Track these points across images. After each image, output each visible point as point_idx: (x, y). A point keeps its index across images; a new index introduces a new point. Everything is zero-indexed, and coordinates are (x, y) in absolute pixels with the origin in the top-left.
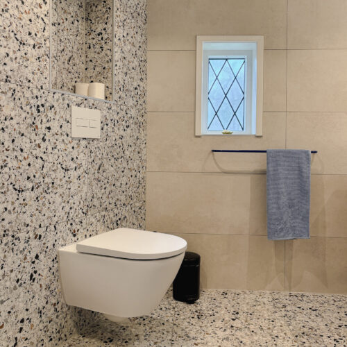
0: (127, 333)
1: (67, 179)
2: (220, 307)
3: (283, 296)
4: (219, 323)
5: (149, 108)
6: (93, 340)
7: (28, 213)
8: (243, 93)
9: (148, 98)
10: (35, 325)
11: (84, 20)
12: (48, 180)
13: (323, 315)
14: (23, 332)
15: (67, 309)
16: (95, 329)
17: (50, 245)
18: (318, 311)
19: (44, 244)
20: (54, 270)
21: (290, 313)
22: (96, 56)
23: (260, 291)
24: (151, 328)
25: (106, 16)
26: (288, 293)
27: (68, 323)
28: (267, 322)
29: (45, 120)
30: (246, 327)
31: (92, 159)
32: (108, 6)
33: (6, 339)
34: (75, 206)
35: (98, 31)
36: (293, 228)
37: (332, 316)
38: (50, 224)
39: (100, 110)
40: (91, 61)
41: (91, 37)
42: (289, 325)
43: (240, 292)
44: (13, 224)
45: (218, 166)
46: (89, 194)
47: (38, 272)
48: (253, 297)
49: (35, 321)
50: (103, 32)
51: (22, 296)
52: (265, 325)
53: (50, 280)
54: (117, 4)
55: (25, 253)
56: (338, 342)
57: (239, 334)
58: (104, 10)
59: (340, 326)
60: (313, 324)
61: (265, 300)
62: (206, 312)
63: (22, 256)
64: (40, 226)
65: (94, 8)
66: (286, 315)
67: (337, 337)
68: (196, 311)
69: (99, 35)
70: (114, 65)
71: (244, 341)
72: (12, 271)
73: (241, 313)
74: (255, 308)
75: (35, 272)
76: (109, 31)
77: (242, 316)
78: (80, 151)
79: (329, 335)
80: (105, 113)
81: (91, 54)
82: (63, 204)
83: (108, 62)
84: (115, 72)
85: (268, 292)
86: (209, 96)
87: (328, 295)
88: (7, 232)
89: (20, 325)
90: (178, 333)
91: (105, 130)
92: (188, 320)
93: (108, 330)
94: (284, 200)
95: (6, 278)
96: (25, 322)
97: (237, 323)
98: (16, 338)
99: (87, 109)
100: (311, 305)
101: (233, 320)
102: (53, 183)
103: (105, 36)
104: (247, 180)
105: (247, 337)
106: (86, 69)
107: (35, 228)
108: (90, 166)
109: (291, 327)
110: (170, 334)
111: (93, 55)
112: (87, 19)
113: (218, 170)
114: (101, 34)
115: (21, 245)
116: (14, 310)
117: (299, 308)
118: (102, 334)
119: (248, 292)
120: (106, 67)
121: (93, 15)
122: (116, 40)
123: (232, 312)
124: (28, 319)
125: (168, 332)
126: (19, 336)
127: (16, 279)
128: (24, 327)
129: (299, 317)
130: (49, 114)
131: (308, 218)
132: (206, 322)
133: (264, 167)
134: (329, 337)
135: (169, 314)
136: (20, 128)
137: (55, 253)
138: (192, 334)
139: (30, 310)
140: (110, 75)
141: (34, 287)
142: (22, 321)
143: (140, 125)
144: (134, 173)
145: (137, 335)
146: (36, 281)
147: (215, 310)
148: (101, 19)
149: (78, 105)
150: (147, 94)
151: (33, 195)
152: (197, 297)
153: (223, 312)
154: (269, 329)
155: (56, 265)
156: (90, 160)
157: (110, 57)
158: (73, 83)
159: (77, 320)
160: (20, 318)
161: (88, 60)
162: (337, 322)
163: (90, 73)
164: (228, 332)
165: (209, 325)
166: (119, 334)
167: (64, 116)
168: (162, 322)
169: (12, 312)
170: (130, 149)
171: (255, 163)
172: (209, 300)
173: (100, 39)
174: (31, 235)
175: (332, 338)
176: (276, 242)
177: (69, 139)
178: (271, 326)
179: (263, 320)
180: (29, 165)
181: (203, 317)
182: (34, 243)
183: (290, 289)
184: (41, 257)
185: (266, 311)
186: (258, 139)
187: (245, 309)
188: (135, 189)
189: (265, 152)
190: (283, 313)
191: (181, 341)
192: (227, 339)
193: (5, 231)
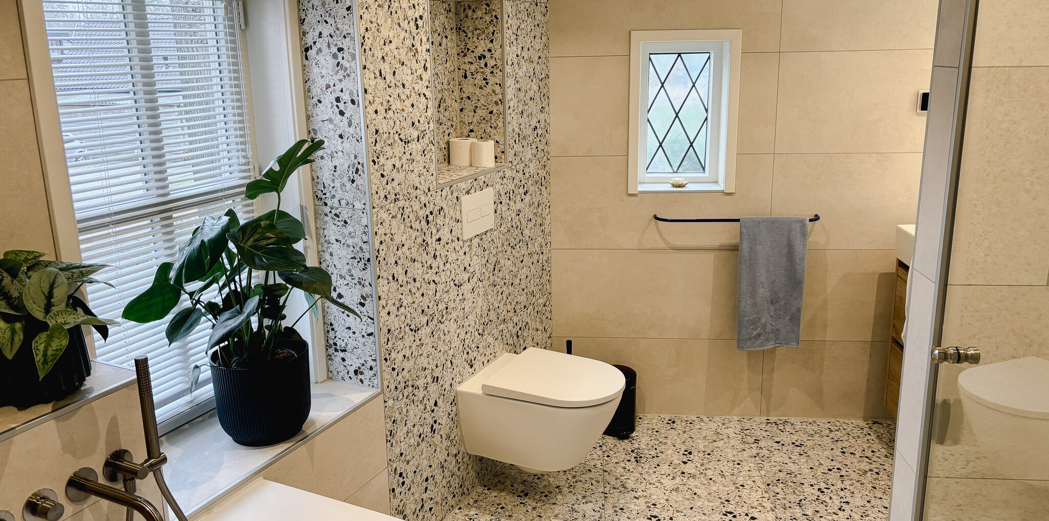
0: (544, 483)
1: (460, 297)
2: (665, 444)
3: (757, 425)
4: (665, 468)
5: (552, 149)
6: (503, 494)
7: (425, 354)
8: (707, 110)
9: (552, 137)
10: (438, 482)
11: (454, 31)
12: (442, 306)
13: (809, 453)
14: (428, 492)
15: (468, 458)
16: (501, 478)
17: (447, 386)
18: (803, 448)
19: (442, 386)
20: (452, 415)
21: (765, 452)
22: (478, 91)
23: (724, 417)
24: (574, 477)
25: (491, 29)
26: (764, 419)
27: (470, 475)
28: (731, 465)
29: (434, 231)
30: (702, 473)
31: (486, 259)
32: (494, 14)
33: (414, 501)
34: (470, 329)
35: (479, 51)
36: (776, 332)
37: (822, 456)
38: (446, 360)
39: (492, 186)
40: (469, 98)
41: (467, 60)
42: (760, 470)
43: (694, 418)
44: (413, 371)
45: (664, 239)
46: (484, 308)
47: (438, 422)
48: (713, 426)
49: (439, 478)
50: (488, 55)
51: (424, 452)
52: (727, 468)
53: (450, 428)
54: (508, 7)
55: (425, 401)
56: (822, 492)
57: (692, 483)
58: (488, 18)
59: (830, 470)
60: (793, 467)
61: (730, 431)
62: (646, 452)
63: (421, 407)
64: (437, 367)
65: (470, 13)
66: (758, 454)
67: (823, 486)
68: (632, 451)
69: (480, 58)
70: (507, 108)
71: (699, 492)
72: (414, 426)
73: (695, 453)
74: (715, 444)
75: (435, 422)
76: (497, 54)
77: (696, 457)
78: (472, 255)
79: (813, 481)
80: (498, 186)
81: (469, 89)
82: (458, 331)
83: (496, 103)
84: (508, 119)
85: (736, 418)
86: (650, 116)
87: (822, 422)
88: (407, 383)
89: (425, 484)
90: (612, 483)
91: (499, 212)
92: (622, 464)
93: (519, 480)
94: (763, 292)
95: (410, 435)
96: (429, 481)
97: (689, 468)
98: (422, 499)
99: (478, 192)
100: (795, 438)
101: (685, 463)
102: (447, 308)
103: (491, 63)
104: (709, 259)
105: (703, 487)
106: (461, 110)
107: (432, 370)
108: (484, 270)
109: (763, 473)
110: (601, 484)
111: (471, 89)
112: (458, 29)
113: (664, 246)
114: (484, 57)
115: (421, 394)
116: (419, 468)
117: (778, 442)
118: (512, 486)
119: (705, 419)
120: (495, 111)
121: (468, 25)
122: (508, 69)
123: (682, 452)
124: (432, 476)
125: (598, 482)
126: (425, 496)
127: (419, 434)
128: (429, 486)
129: (778, 457)
130: (439, 222)
131: (799, 319)
132: (647, 466)
133: (736, 241)
134: (812, 485)
135: (595, 456)
136: (411, 253)
137: (453, 394)
138: (630, 484)
139: (433, 466)
140: (500, 125)
141: (435, 439)
142: (427, 480)
143: (542, 183)
144: (536, 257)
145: (558, 487)
146: (436, 432)
147: (659, 449)
148: (483, 32)
149: (468, 193)
150: (551, 129)
151: (428, 330)
152: (632, 429)
153: (670, 452)
154: (733, 475)
155: (454, 409)
156: (484, 262)
157: (500, 96)
158: (446, 138)
159: (478, 469)
160: (424, 477)
161: (465, 96)
162: (827, 464)
163: (468, 116)
164: (678, 480)
165: (651, 471)
166: (534, 485)
167: (454, 216)
168: (588, 468)
169: (418, 471)
170: (531, 225)
171: (722, 235)
172: (649, 432)
173: (483, 66)
174: (429, 379)
175: (816, 487)
176: (749, 353)
177: (461, 243)
178: (736, 471)
179: (725, 463)
180: (423, 295)
181: (643, 460)
182: (433, 388)
183: (768, 414)
184: (440, 403)
185: (729, 449)
186: (728, 197)
187: (701, 446)
188: (538, 280)
189: (738, 220)
190: (754, 452)
191: (617, 494)
192: (677, 490)
193: (405, 382)
